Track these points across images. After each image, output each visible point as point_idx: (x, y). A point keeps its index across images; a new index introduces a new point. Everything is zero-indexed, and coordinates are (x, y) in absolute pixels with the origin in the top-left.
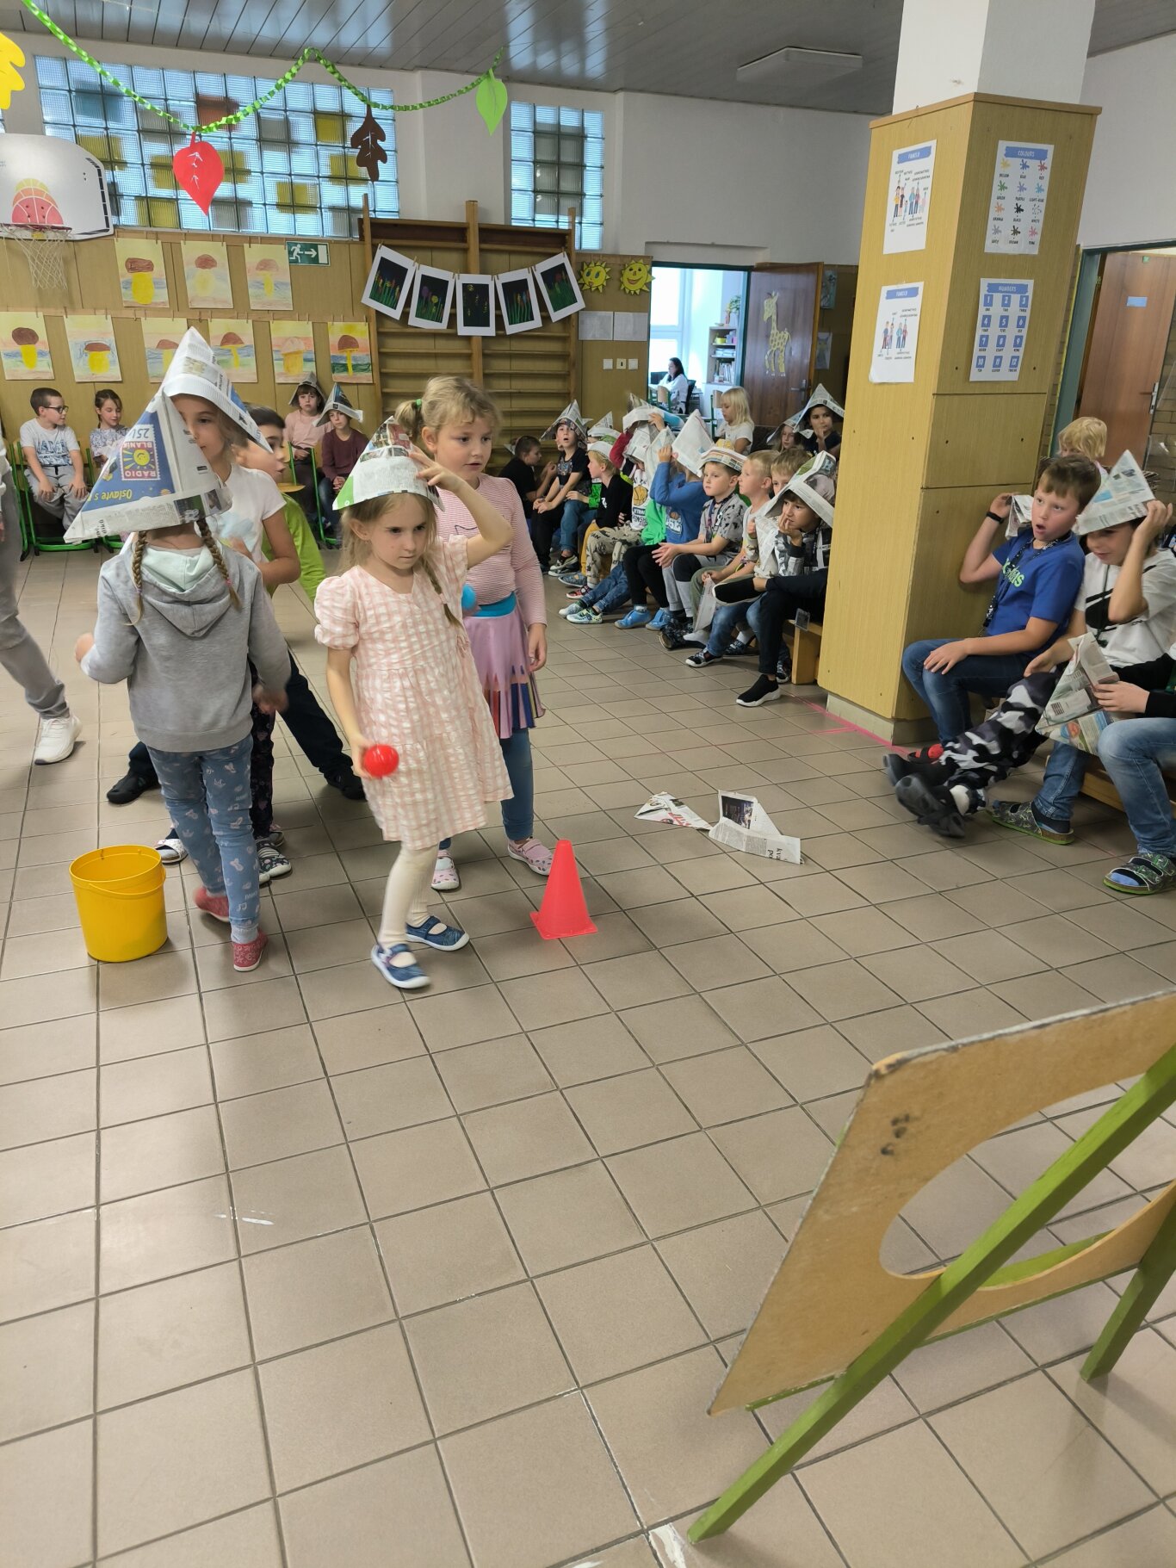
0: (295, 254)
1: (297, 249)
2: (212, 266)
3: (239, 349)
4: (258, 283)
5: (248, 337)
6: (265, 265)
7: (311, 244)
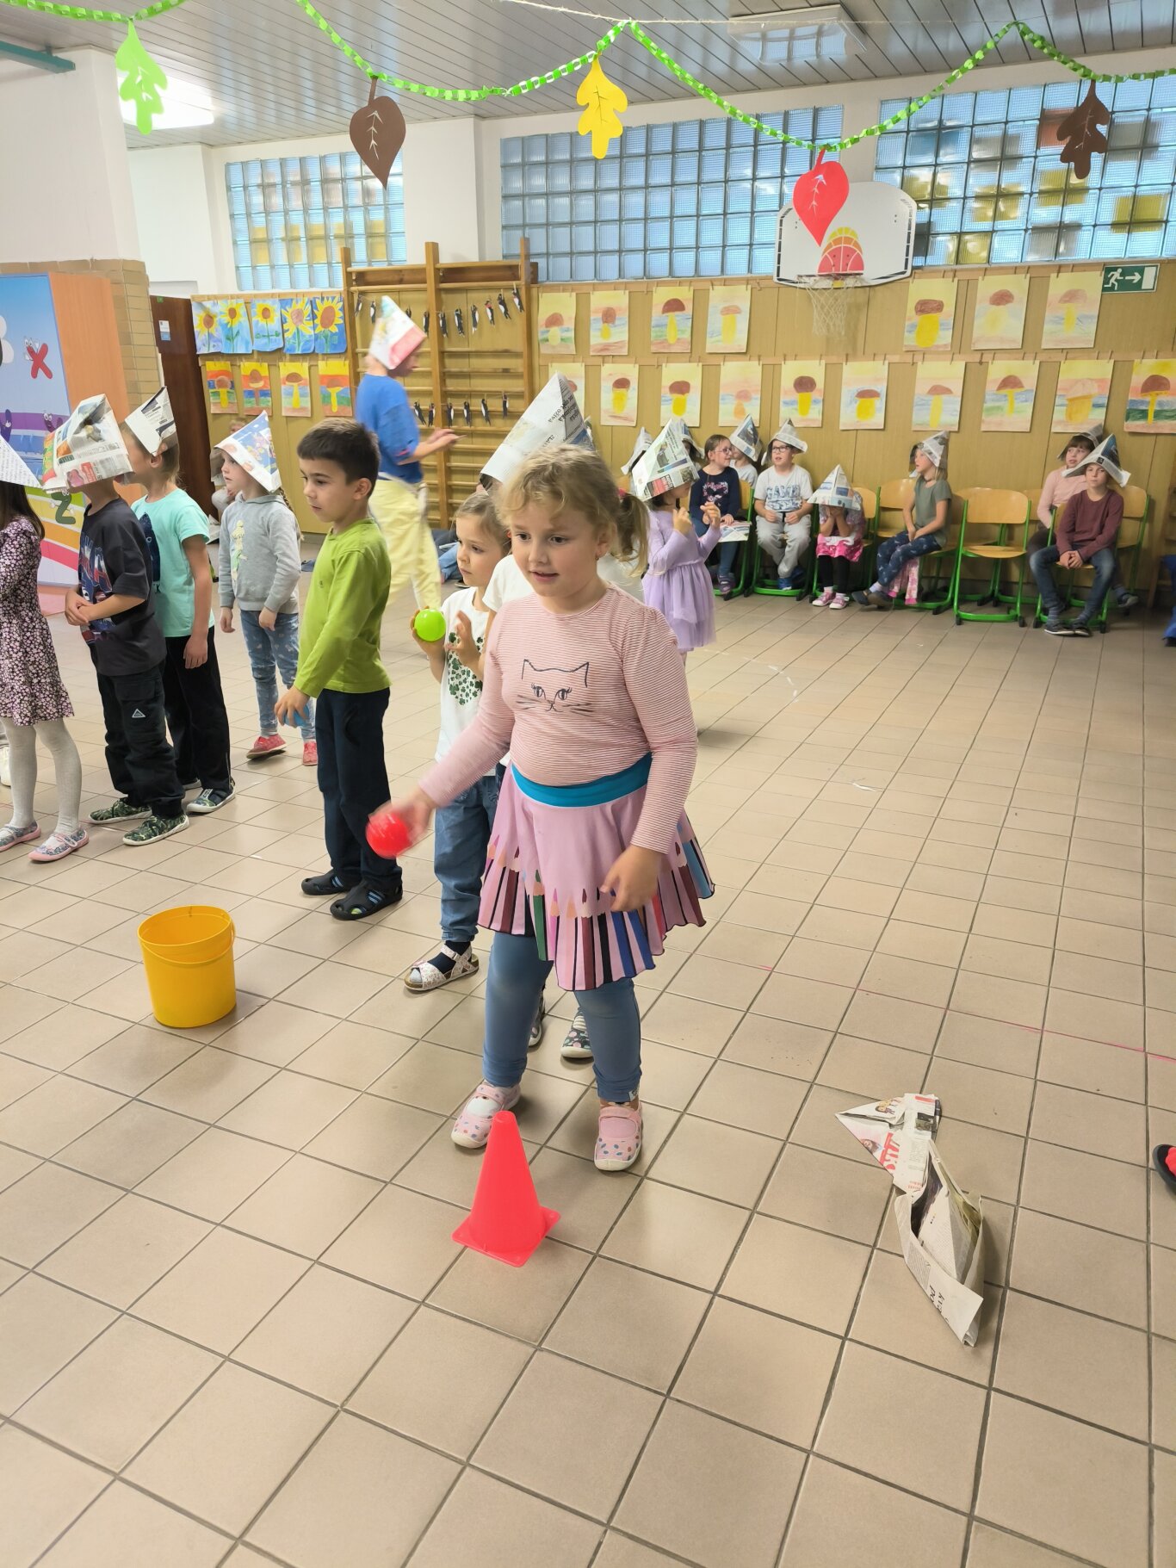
0: (1112, 281)
1: (1117, 275)
2: (1008, 302)
3: (1018, 394)
4: (1057, 317)
5: (1030, 380)
6: (1071, 296)
7: (1138, 267)
